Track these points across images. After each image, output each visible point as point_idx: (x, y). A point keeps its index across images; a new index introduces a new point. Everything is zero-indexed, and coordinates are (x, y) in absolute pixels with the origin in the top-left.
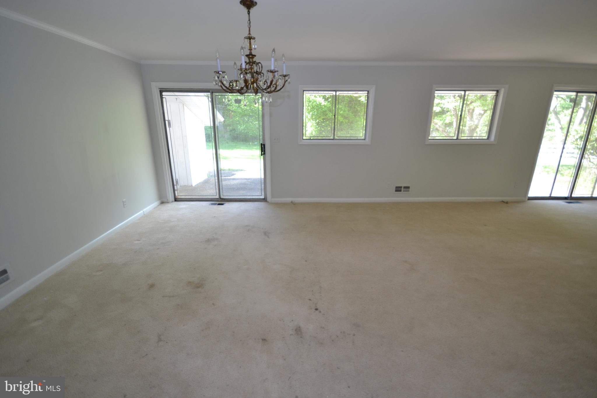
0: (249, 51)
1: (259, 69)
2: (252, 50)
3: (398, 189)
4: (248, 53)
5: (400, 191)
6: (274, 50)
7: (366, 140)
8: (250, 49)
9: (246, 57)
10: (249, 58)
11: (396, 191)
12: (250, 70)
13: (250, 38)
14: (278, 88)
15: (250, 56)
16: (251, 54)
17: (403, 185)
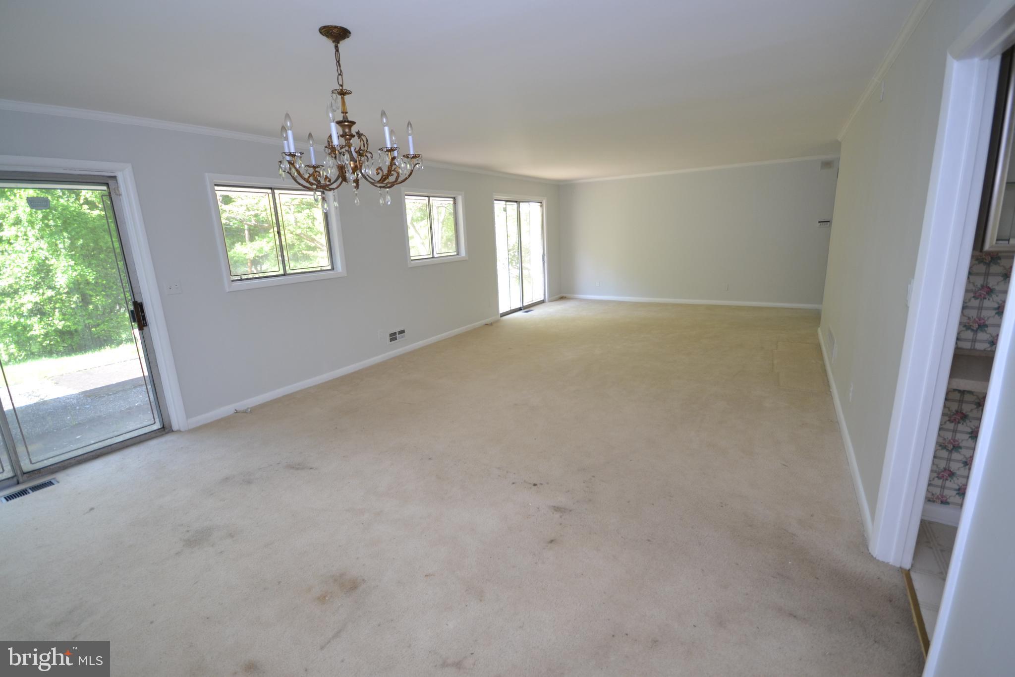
0: (343, 114)
1: (364, 146)
2: (347, 113)
3: (393, 337)
4: (341, 119)
5: (396, 339)
6: (409, 124)
7: (335, 270)
8: (345, 112)
9: (338, 125)
10: (343, 127)
11: (391, 340)
12: (347, 148)
13: (343, 93)
14: (400, 179)
15: (345, 124)
16: (345, 120)
17: (397, 330)
